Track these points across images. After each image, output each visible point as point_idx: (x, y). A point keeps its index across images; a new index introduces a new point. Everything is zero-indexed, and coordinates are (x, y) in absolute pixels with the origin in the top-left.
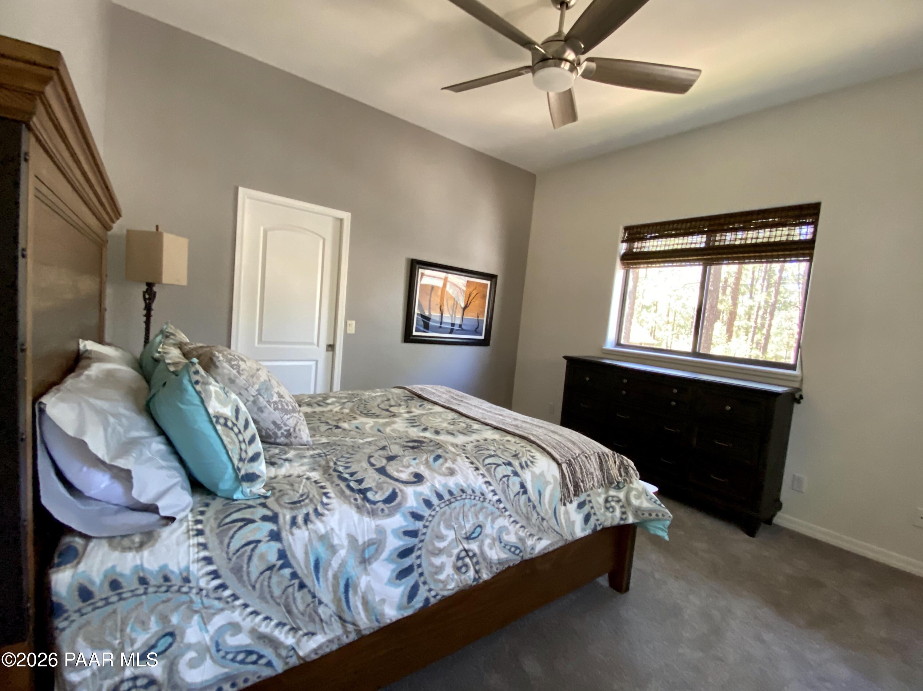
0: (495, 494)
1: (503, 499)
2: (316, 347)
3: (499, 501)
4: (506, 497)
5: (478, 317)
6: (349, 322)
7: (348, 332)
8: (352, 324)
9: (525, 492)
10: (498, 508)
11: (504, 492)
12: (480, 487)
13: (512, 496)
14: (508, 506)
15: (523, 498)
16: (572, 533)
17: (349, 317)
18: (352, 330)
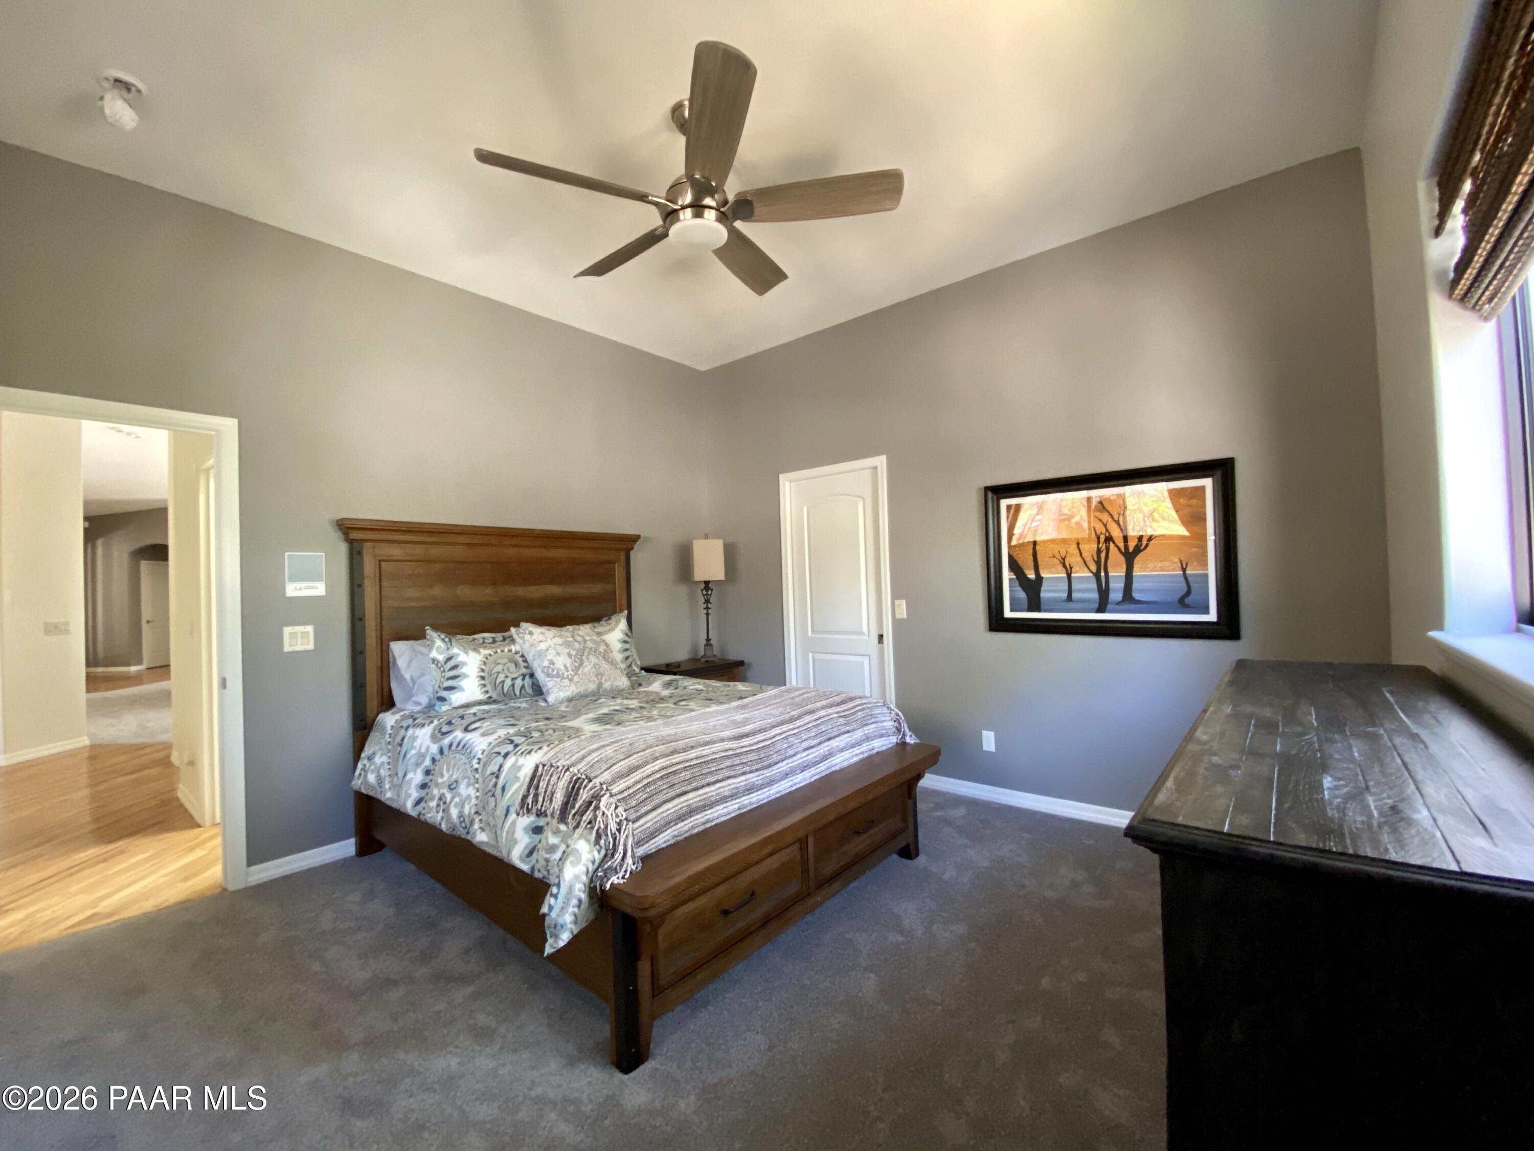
0: (479, 763)
1: (480, 771)
2: (866, 637)
3: (477, 770)
4: (483, 770)
5: (1184, 570)
6: (897, 602)
7: (898, 616)
8: (902, 604)
9: (497, 777)
10: (474, 777)
11: (484, 765)
12: (477, 752)
13: (488, 773)
14: (480, 780)
15: (494, 780)
16: (509, 853)
17: (895, 596)
18: (902, 613)
